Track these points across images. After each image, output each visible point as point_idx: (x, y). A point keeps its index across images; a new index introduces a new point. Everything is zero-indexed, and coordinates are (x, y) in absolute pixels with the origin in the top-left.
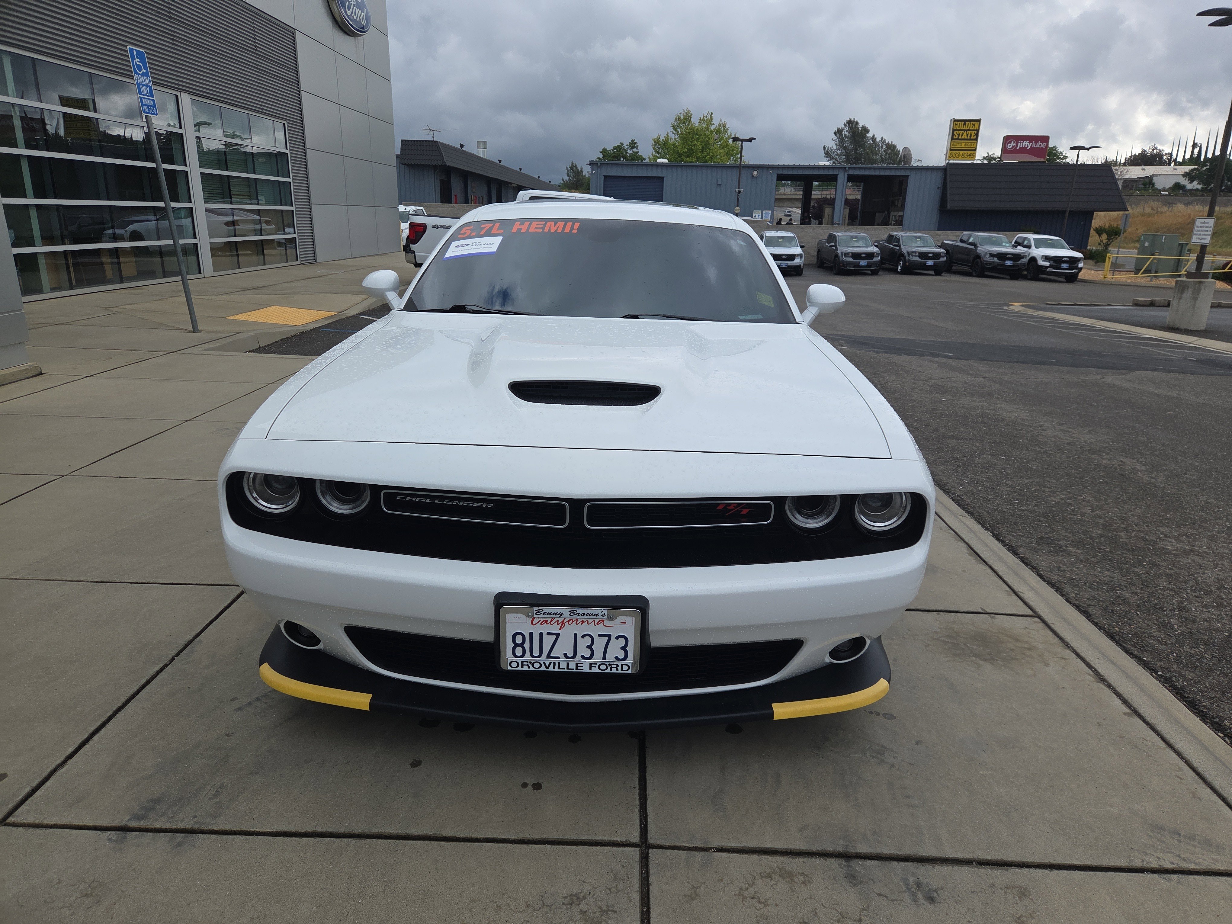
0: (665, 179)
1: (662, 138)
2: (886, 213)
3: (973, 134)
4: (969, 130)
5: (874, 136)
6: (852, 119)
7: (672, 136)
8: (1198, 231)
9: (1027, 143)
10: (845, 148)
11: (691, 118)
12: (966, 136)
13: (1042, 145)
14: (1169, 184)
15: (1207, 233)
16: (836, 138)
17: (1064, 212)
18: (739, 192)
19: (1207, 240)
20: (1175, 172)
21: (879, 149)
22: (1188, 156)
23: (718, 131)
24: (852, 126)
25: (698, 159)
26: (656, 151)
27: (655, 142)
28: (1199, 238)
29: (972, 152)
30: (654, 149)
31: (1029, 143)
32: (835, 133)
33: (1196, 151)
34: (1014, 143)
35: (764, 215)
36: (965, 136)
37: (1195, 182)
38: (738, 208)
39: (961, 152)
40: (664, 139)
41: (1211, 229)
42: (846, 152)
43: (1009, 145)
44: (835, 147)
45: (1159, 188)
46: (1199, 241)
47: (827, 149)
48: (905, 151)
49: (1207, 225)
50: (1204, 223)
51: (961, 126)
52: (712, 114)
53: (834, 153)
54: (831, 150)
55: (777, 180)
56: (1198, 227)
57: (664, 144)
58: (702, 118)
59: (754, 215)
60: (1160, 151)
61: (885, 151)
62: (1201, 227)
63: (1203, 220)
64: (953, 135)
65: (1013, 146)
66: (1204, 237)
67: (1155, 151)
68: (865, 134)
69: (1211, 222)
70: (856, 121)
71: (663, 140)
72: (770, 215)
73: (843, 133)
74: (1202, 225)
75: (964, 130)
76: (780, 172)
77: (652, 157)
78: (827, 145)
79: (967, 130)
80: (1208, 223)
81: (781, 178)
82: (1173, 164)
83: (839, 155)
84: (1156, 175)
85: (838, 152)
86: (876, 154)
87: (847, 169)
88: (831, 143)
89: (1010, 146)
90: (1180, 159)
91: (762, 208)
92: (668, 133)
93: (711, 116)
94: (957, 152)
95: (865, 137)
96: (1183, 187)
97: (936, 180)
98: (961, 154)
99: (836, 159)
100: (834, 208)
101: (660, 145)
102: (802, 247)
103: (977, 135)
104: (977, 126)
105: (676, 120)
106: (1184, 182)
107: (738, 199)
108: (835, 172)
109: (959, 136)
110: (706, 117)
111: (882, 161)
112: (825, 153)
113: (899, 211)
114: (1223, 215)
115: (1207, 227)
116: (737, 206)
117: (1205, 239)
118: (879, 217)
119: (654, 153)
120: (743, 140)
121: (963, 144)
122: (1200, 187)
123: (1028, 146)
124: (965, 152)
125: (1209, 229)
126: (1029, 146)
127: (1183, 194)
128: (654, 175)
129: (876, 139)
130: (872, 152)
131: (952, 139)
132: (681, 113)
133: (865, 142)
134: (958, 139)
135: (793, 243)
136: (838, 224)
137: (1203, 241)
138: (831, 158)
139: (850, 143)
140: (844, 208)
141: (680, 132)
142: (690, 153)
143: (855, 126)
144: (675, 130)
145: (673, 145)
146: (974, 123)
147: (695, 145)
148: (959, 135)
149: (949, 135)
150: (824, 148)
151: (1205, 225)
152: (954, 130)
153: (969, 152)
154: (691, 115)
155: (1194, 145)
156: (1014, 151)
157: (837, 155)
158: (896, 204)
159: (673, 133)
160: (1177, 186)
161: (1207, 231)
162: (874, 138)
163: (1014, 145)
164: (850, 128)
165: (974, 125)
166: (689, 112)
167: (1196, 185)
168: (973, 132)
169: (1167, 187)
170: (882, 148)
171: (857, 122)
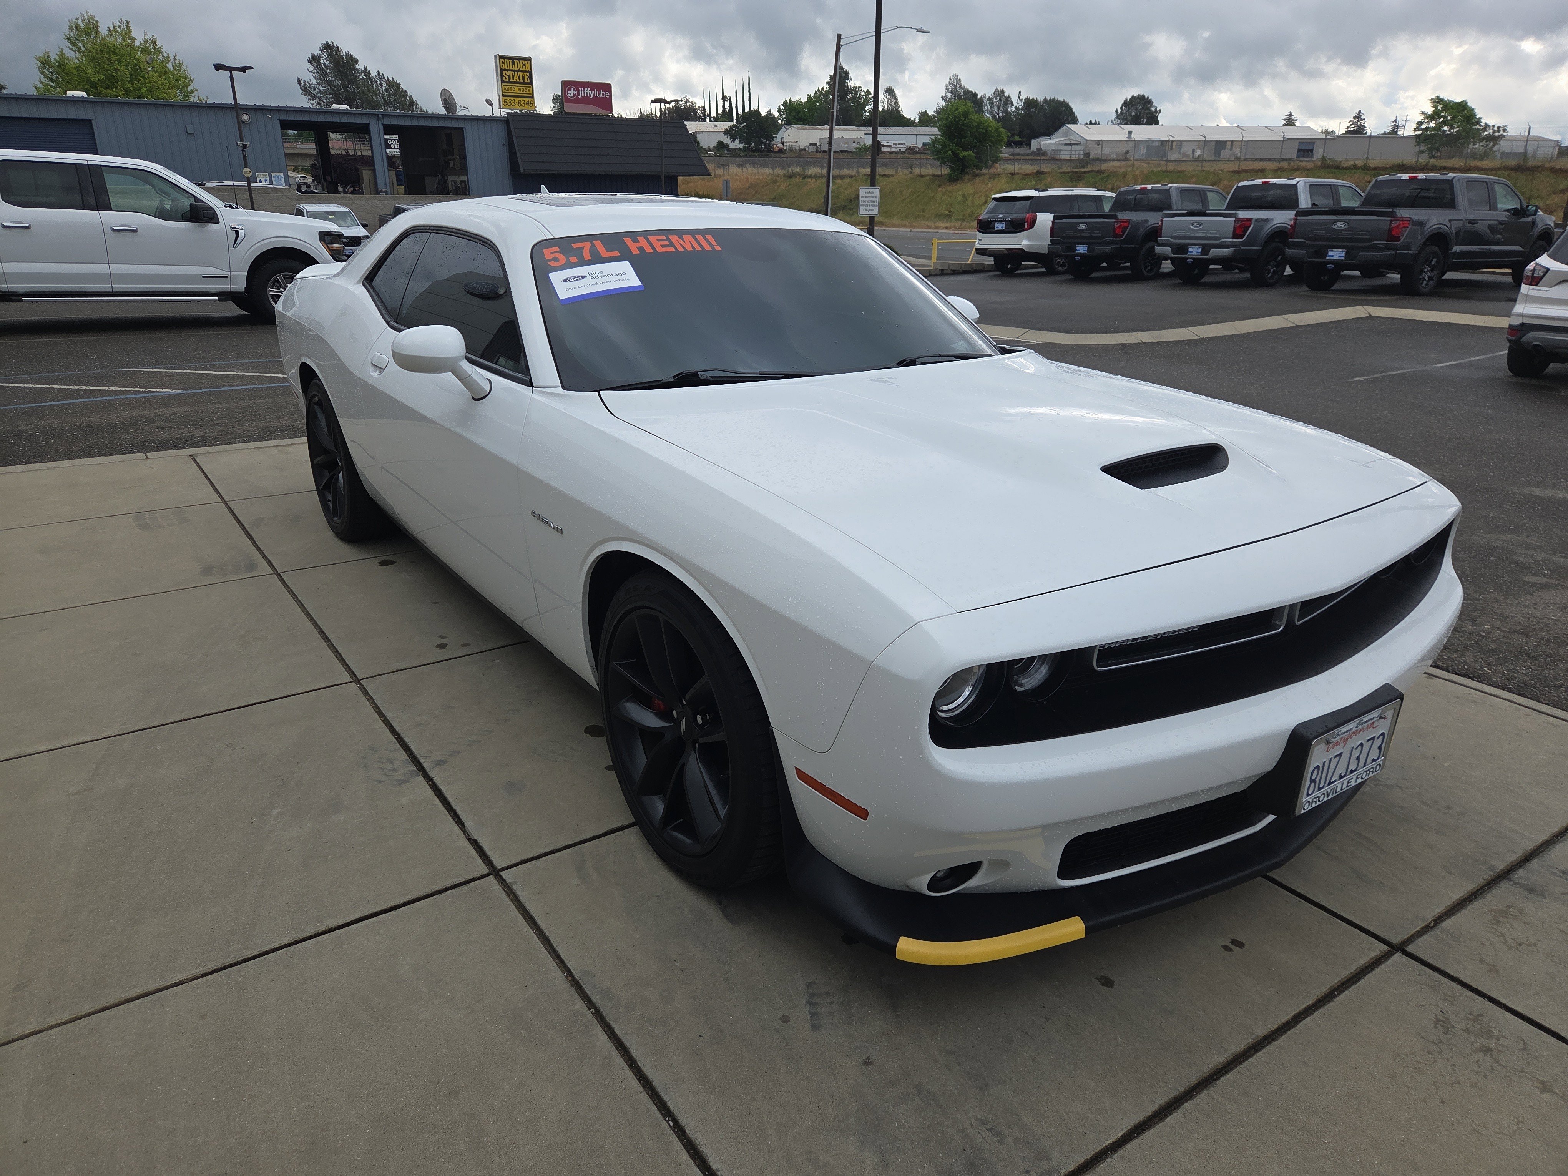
0: (93, 122)
1: (54, 56)
2: (440, 176)
3: (526, 77)
4: (519, 71)
5: (365, 68)
6: (330, 43)
7: (70, 54)
8: (864, 201)
9: (588, 92)
10: (329, 83)
11: (97, 27)
12: (518, 79)
13: (606, 95)
14: (713, 144)
15: (873, 204)
16: (312, 68)
17: (659, 177)
18: (245, 146)
19: (875, 212)
20: (716, 129)
21: (377, 86)
22: (720, 111)
23: (145, 51)
24: (332, 52)
25: (127, 92)
26: (46, 77)
27: (41, 62)
28: (866, 210)
29: (530, 100)
30: (42, 73)
31: (591, 90)
32: (310, 61)
33: (727, 104)
34: (574, 90)
35: (274, 179)
36: (516, 79)
37: (737, 141)
38: (248, 170)
39: (517, 99)
40: (57, 58)
41: (877, 199)
42: (333, 90)
43: (569, 92)
44: (314, 81)
45: (705, 147)
46: (867, 212)
47: (303, 83)
48: (445, 95)
49: (873, 195)
50: (869, 193)
51: (508, 65)
52: (128, 22)
53: (314, 90)
54: (311, 85)
55: (282, 129)
56: (863, 197)
57: (60, 66)
58: (112, 28)
59: (258, 179)
60: (693, 104)
61: (387, 90)
62: (866, 197)
63: (868, 190)
64: (502, 76)
65: (574, 95)
66: (871, 208)
67: (688, 104)
68: (354, 65)
69: (876, 192)
70: (335, 45)
71: (55, 59)
72: (283, 179)
73: (322, 61)
74: (867, 195)
75: (514, 71)
76: (284, 117)
77: (40, 86)
78: (302, 78)
79: (517, 71)
80: (872, 193)
81: (286, 125)
82: (708, 120)
83: (324, 93)
84: (699, 132)
85: (321, 88)
86: (376, 95)
87: (380, 116)
88: (309, 76)
89: (571, 93)
90: (713, 114)
91: (270, 169)
92: (61, 51)
93: (128, 27)
94: (512, 98)
95: (355, 69)
96: (726, 146)
97: (498, 135)
98: (517, 101)
99: (320, 98)
100: (374, 170)
101: (51, 67)
102: (364, 226)
103: (531, 77)
104: (528, 66)
105: (71, 28)
106: (727, 140)
107: (244, 156)
108: (365, 120)
109: (510, 79)
110: (119, 27)
111: (386, 103)
112: (301, 89)
113: (459, 175)
114: (778, 179)
115: (873, 197)
116: (246, 167)
117: (873, 210)
118: (431, 182)
119: (43, 80)
120: (231, 69)
121: (517, 88)
122: (741, 146)
123: (590, 96)
124: (522, 99)
125: (875, 199)
126: (592, 95)
127: (728, 154)
128: (63, 116)
129: (369, 73)
130: (368, 90)
131: (502, 81)
132: (77, 19)
133: (356, 77)
134: (509, 82)
135: (349, 220)
136: (386, 193)
137: (870, 213)
138: (311, 96)
139: (336, 76)
140: (389, 170)
141: (83, 49)
142: (111, 82)
143: (336, 54)
144: (74, 45)
145: (77, 69)
146: (524, 62)
147: (116, 70)
148: (509, 76)
149: (497, 76)
150: (299, 81)
151: (870, 195)
152: (501, 70)
153: (526, 100)
154: (97, 22)
155: (724, 98)
156: (576, 100)
157: (320, 92)
158: (451, 165)
159: (71, 49)
160: (721, 145)
161: (874, 201)
162: (366, 71)
163: (575, 92)
164: (330, 55)
165: (525, 65)
166: (92, 17)
167: (737, 144)
168: (525, 74)
169: (712, 147)
170: (382, 86)
171: (337, 47)
